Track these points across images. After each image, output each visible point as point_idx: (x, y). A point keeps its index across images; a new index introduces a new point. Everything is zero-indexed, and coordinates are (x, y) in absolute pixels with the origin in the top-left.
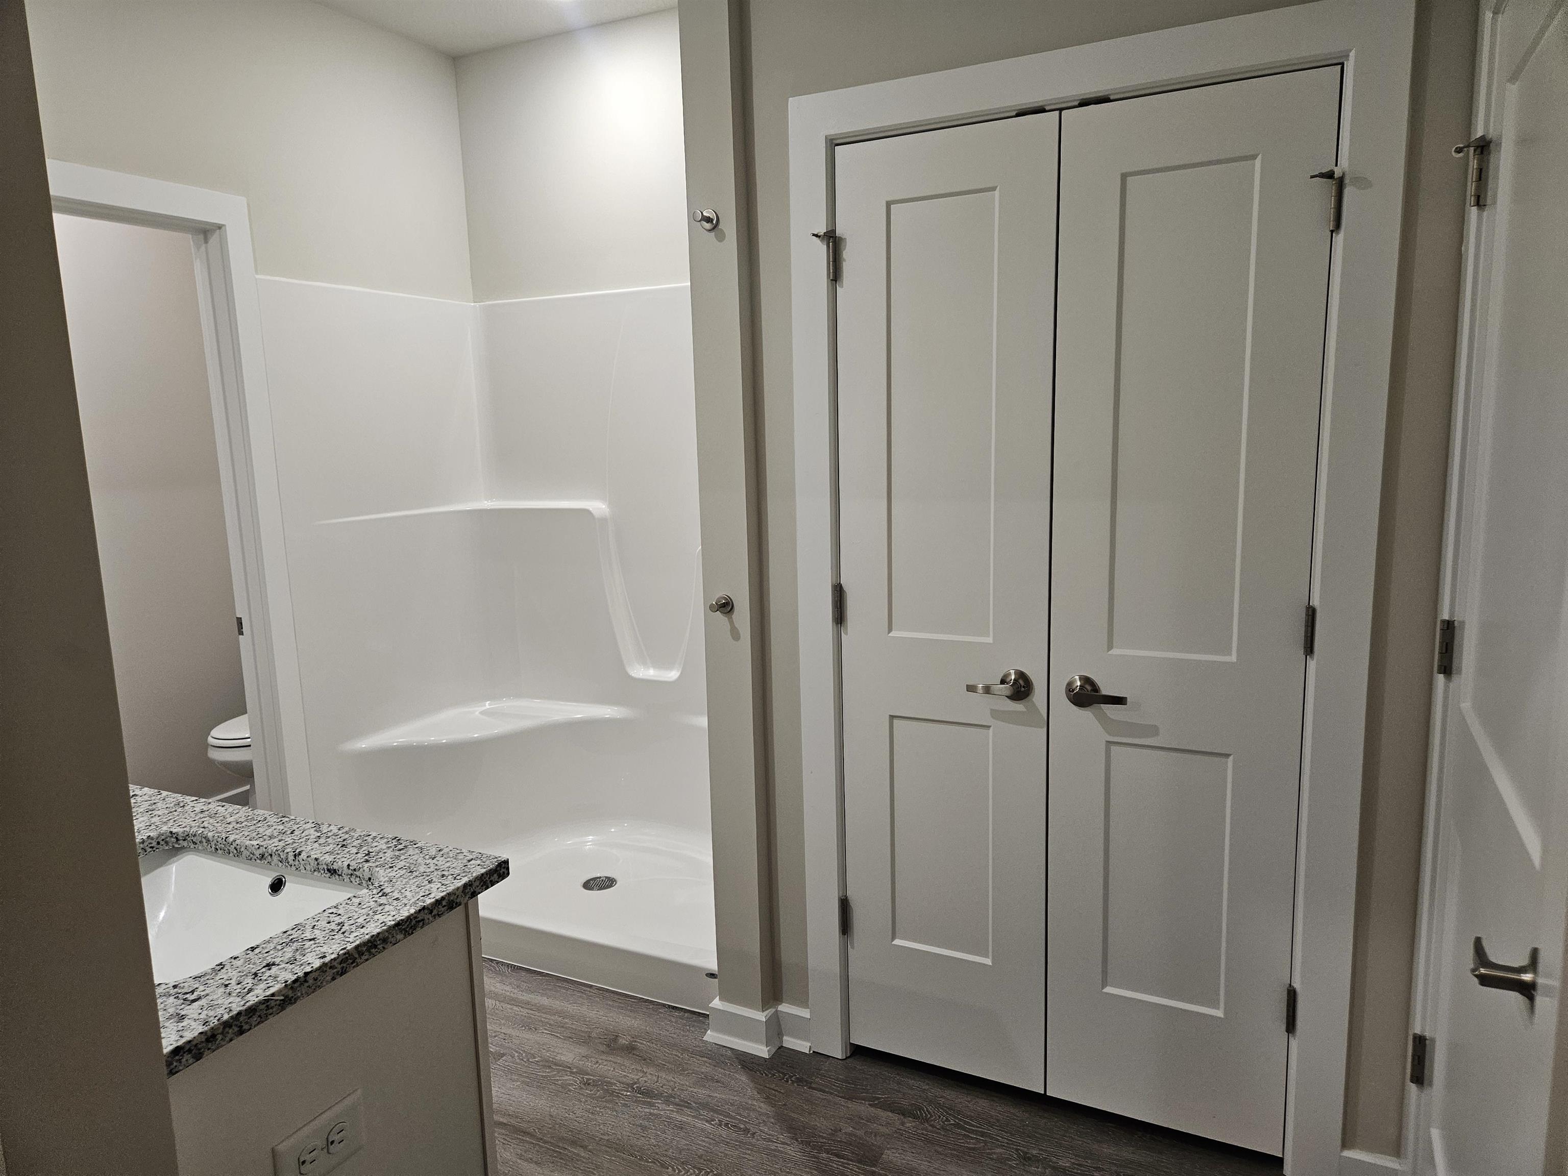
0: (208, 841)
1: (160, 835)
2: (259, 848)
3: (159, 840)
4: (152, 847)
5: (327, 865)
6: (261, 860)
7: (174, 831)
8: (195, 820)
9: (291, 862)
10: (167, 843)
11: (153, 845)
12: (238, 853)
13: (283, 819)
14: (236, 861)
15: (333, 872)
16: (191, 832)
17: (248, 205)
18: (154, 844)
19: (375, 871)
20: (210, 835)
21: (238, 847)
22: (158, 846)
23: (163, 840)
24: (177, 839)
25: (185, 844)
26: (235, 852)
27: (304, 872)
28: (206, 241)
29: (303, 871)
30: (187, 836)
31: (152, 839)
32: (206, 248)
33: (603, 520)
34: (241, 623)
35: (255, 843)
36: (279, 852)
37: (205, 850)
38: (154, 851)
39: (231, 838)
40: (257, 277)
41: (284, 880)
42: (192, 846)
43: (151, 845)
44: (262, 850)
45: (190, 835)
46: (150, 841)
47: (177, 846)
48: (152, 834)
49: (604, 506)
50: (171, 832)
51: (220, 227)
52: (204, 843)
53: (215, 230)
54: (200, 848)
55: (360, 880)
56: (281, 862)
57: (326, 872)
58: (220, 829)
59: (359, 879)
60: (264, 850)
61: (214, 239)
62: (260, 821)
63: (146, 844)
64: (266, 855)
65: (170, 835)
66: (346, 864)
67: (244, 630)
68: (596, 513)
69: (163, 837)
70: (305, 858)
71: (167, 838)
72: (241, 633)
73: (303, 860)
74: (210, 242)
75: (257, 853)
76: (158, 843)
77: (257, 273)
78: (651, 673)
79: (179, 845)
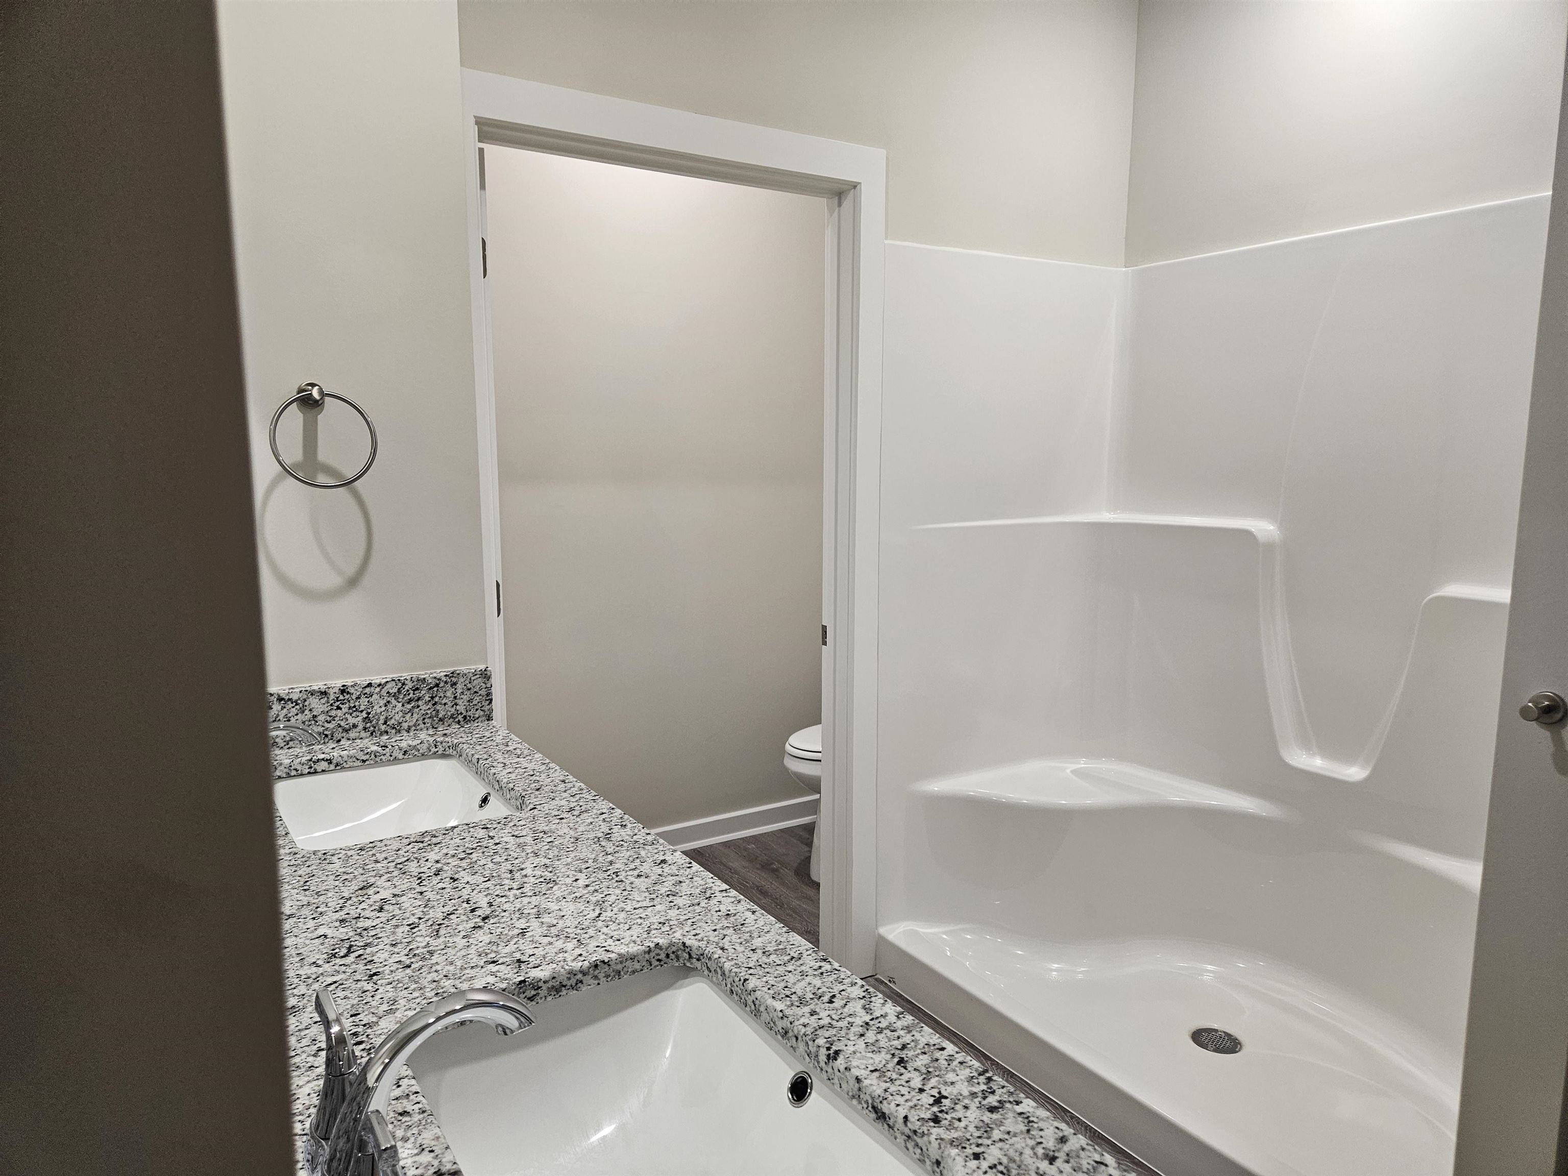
0: (723, 974)
1: (671, 944)
2: (782, 1018)
3: (670, 952)
4: (659, 960)
5: (873, 1098)
6: (783, 1037)
7: (688, 943)
8: (715, 930)
9: (822, 1064)
10: (678, 957)
11: (660, 957)
12: (756, 1013)
13: (823, 964)
14: (753, 1019)
15: (882, 1116)
16: (706, 952)
17: (887, 158)
18: (662, 956)
19: (949, 1155)
20: (727, 966)
21: (757, 1002)
22: (667, 960)
23: (673, 952)
24: (690, 957)
25: (698, 965)
26: (753, 1007)
27: (839, 1089)
28: (840, 205)
29: (837, 1087)
30: (702, 955)
31: (661, 949)
32: (839, 211)
33: (1269, 547)
34: (826, 632)
35: (779, 1005)
36: (808, 1038)
37: (718, 985)
38: (662, 965)
39: (751, 985)
40: (886, 242)
41: (810, 1081)
42: (706, 972)
43: (658, 957)
44: (785, 1023)
45: (705, 955)
46: (658, 951)
47: (688, 964)
48: (661, 941)
49: (1272, 528)
50: (684, 944)
51: (855, 186)
52: (719, 976)
53: (849, 190)
54: (714, 979)
55: (922, 1154)
56: (808, 1055)
57: (870, 1108)
58: (742, 959)
59: (919, 1151)
60: (789, 1024)
61: (847, 203)
62: (793, 958)
63: (652, 954)
64: (791, 1034)
65: (682, 948)
66: (902, 1112)
67: (827, 640)
68: (1260, 536)
69: (674, 949)
70: (842, 1068)
71: (678, 950)
72: (825, 643)
73: (839, 1071)
74: (843, 206)
75: (780, 1024)
76: (668, 956)
77: (886, 238)
78: (1317, 763)
79: (692, 964)
